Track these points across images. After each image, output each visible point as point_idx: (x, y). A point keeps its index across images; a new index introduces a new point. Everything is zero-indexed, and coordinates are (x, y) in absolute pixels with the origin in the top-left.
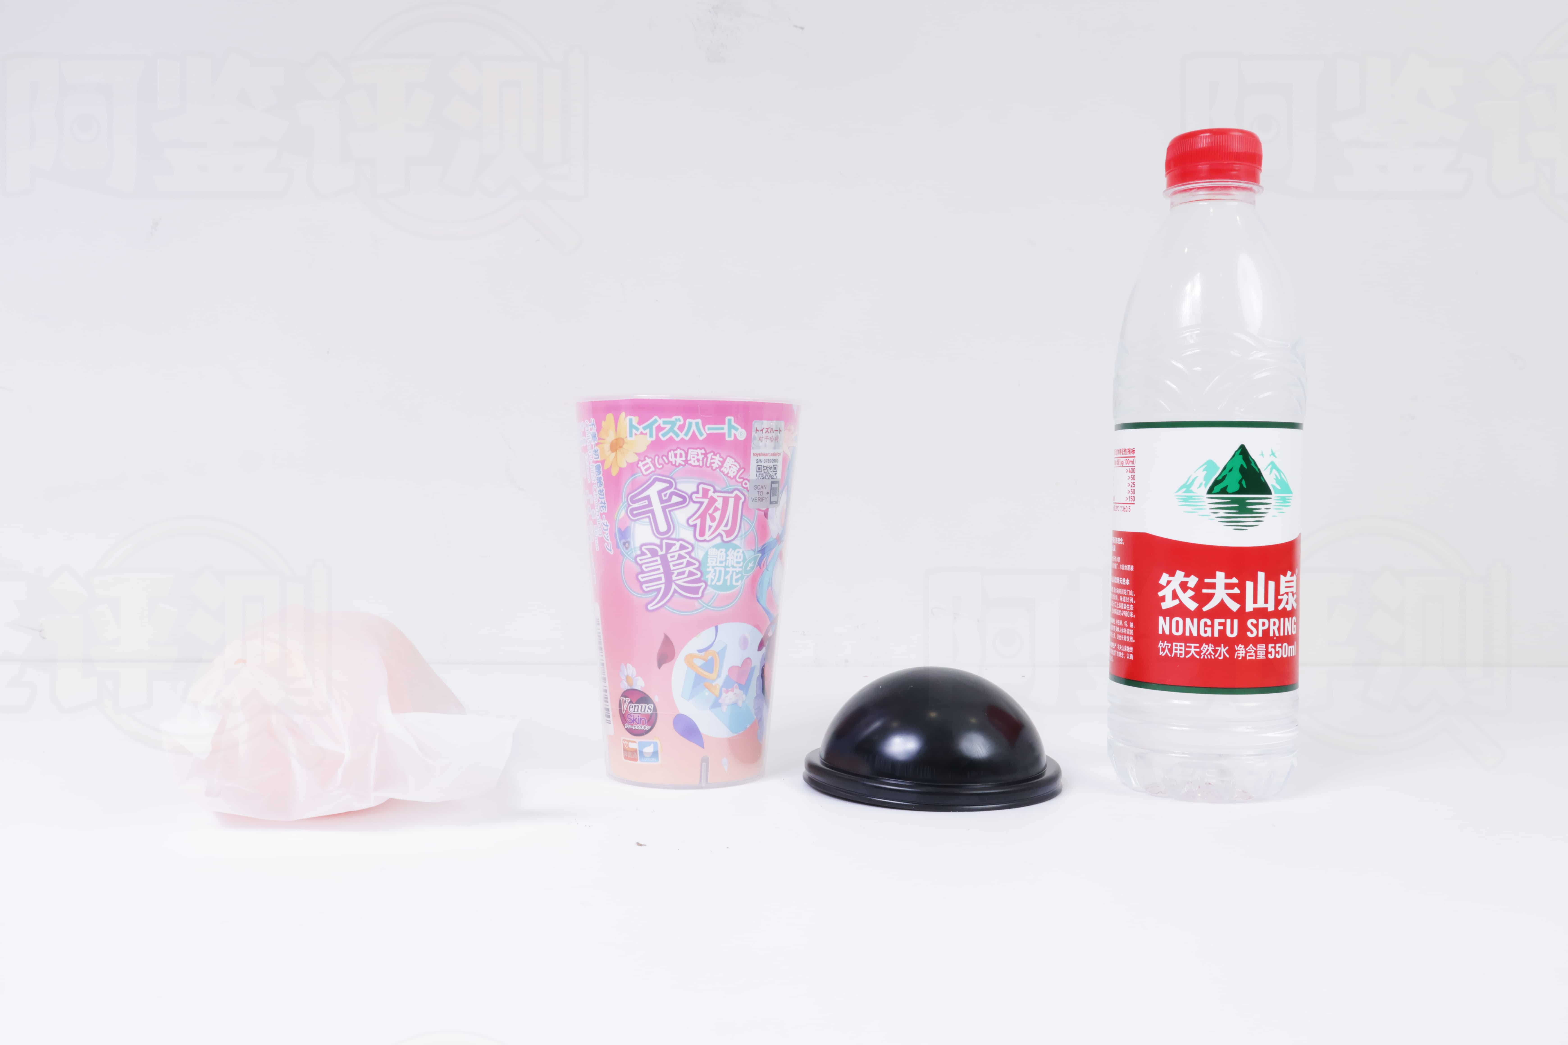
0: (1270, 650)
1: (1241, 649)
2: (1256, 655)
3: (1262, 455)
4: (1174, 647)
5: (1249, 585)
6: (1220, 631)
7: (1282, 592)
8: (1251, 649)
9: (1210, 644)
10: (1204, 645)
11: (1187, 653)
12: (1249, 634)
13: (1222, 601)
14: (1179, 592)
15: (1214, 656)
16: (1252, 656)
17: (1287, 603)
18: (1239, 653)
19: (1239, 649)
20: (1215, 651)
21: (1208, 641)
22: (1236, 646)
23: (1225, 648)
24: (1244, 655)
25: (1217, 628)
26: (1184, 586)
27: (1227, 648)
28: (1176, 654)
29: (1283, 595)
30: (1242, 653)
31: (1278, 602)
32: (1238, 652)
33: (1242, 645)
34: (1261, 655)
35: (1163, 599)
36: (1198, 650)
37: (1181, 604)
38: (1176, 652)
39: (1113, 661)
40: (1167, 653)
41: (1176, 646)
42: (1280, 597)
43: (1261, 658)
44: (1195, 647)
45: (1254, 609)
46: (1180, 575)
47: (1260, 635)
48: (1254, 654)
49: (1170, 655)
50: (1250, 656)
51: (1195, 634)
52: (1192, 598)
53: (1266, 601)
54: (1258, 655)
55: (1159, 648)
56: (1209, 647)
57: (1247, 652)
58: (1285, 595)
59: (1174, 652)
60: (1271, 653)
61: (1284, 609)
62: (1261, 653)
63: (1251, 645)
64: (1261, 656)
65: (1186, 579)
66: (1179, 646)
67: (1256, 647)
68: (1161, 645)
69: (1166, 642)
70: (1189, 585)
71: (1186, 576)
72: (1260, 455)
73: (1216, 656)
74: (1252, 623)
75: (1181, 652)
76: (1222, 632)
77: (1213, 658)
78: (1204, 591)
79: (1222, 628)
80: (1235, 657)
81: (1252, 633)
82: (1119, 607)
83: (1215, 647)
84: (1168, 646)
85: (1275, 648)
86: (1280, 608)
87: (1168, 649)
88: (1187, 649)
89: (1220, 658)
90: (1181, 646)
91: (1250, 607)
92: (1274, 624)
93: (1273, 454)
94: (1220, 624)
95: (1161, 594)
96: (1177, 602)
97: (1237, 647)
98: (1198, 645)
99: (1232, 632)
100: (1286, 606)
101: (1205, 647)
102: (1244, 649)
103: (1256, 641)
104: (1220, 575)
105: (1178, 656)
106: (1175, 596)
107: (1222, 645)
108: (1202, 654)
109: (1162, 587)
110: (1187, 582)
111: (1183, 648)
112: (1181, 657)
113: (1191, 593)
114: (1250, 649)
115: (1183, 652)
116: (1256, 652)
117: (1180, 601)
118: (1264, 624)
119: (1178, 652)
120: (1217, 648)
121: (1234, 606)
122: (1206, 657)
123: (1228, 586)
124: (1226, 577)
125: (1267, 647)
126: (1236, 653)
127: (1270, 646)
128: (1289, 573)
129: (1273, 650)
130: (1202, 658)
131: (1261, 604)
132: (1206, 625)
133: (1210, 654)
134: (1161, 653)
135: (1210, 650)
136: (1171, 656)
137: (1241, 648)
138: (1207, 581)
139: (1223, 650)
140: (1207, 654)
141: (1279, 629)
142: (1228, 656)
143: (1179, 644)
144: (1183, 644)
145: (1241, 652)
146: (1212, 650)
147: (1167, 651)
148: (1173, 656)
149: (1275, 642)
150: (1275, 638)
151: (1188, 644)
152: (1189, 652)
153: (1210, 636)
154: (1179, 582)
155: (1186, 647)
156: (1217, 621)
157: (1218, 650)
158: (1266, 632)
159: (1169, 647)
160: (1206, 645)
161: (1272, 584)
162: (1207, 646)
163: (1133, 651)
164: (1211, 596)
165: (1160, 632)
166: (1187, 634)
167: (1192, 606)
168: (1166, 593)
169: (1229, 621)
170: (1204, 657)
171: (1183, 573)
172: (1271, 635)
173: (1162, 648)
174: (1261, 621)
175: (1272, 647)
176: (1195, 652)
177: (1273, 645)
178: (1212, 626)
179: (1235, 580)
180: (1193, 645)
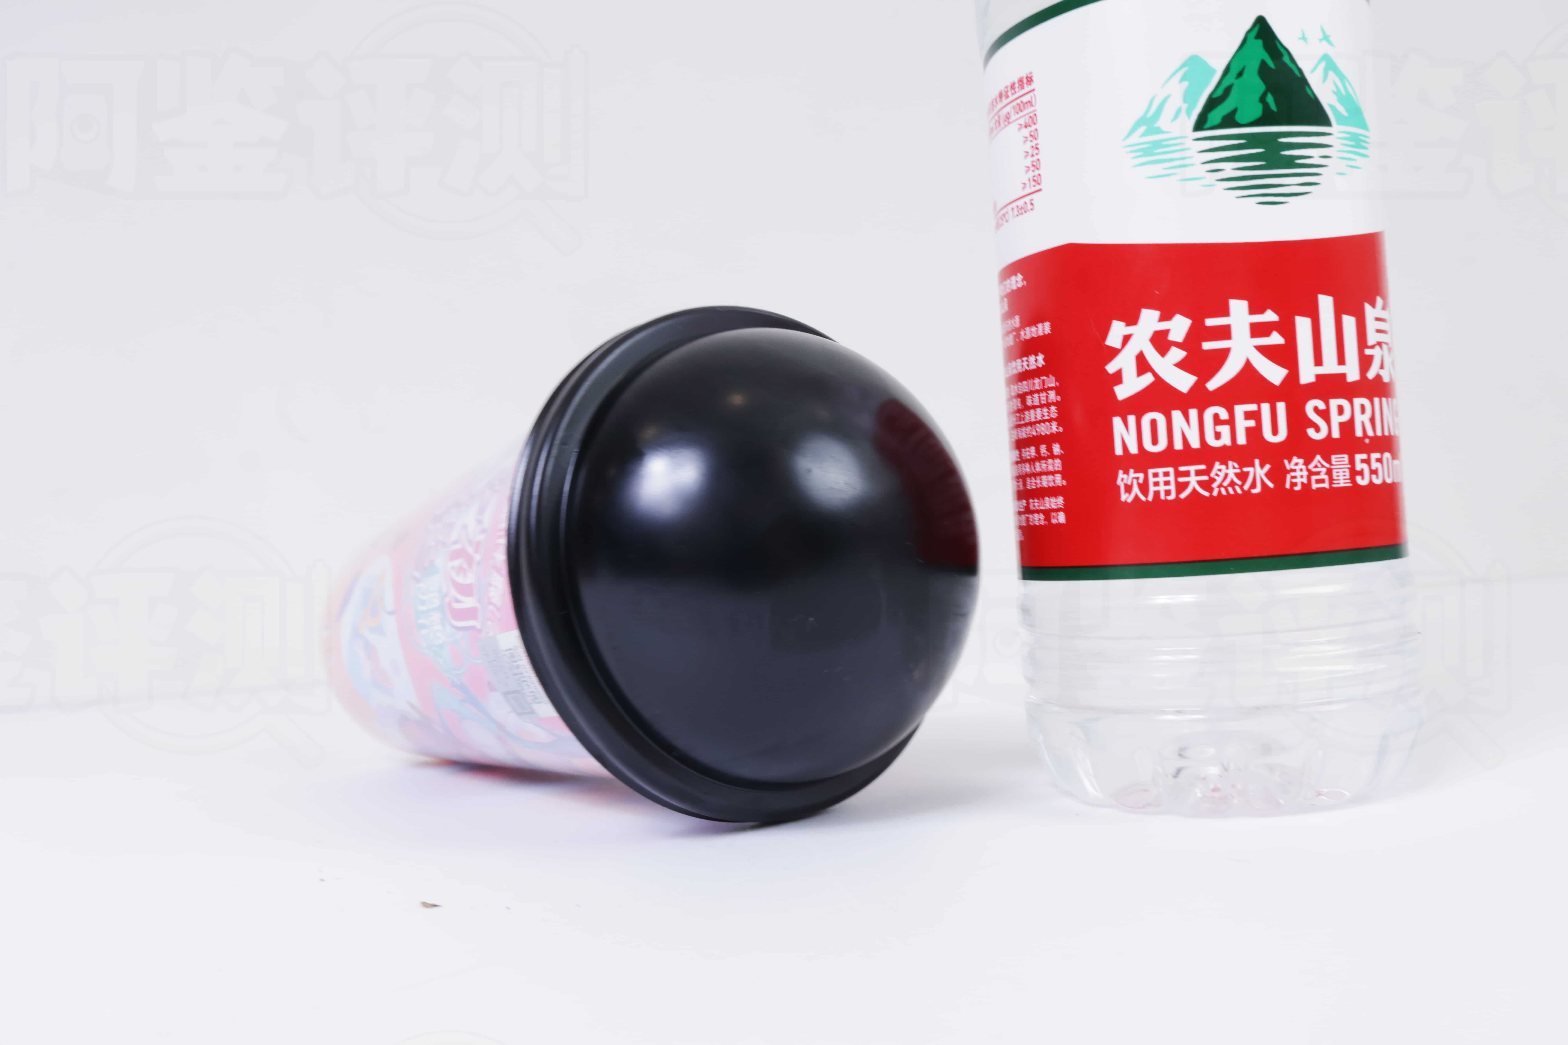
0: (1359, 466)
1: (1297, 468)
2: (1331, 480)
3: (1304, 38)
4: (1152, 480)
5: (1303, 325)
6: (1248, 430)
7: (1371, 342)
8: (1319, 465)
9: (1230, 463)
10: (1217, 465)
11: (1181, 487)
12: (1311, 432)
13: (1248, 365)
14: (1152, 356)
15: (1241, 487)
16: (1322, 481)
17: (1382, 367)
18: (1295, 477)
19: (1293, 467)
20: (1243, 476)
21: (1224, 455)
22: (1286, 462)
23: (1262, 466)
24: (1305, 480)
25: (1242, 425)
26: (1161, 342)
27: (1268, 467)
28: (1157, 493)
29: (1372, 347)
30: (1302, 477)
31: (1365, 362)
32: (1293, 474)
33: (1299, 457)
34: (1341, 478)
35: (1117, 377)
36: (1205, 478)
37: (1159, 381)
38: (1157, 488)
39: (1021, 533)
40: (1137, 497)
41: (1156, 475)
42: (1368, 352)
43: (1342, 485)
44: (1198, 473)
45: (1318, 377)
46: (1150, 319)
47: (1336, 434)
48: (1326, 477)
49: (1143, 498)
50: (1318, 481)
51: (1195, 444)
52: (1181, 365)
53: (1341, 360)
54: (1335, 477)
55: (1118, 487)
56: (1227, 468)
57: (1311, 473)
58: (1377, 348)
59: (1152, 489)
60: (1361, 473)
61: (1378, 377)
62: (1341, 474)
63: (1318, 458)
64: (1342, 481)
65: (1164, 326)
66: (1161, 475)
67: (1329, 461)
68: (1123, 478)
69: (1132, 471)
70: (1172, 337)
71: (1163, 319)
72: (1300, 39)
73: (1246, 487)
74: (1316, 409)
75: (1167, 488)
76: (1254, 433)
77: (1239, 491)
78: (1207, 346)
79: (1252, 423)
80: (1288, 486)
81: (1318, 429)
82: (1027, 421)
83: (1241, 468)
84: (1137, 478)
85: (1367, 461)
86: (1371, 375)
87: (1139, 485)
88: (1181, 480)
89: (1254, 491)
90: (1166, 474)
91: (1307, 374)
92: (1363, 410)
93: (1326, 38)
94: (1248, 415)
95: (1111, 368)
96: (1148, 379)
97: (1290, 462)
98: (1203, 467)
99: (1275, 431)
100: (1382, 372)
101: (1220, 470)
102: (1304, 467)
103: (1328, 448)
104: (1239, 308)
105: (1163, 497)
106: (1143, 365)
107: (1257, 462)
108: (1215, 485)
109: (1113, 353)
110: (1166, 332)
111: (1171, 478)
112: (1169, 498)
113: (1177, 354)
114: (1316, 467)
115: (1172, 487)
116: (1329, 472)
117: (1155, 374)
118: (1341, 410)
119: (1162, 488)
120: (1245, 469)
121: (1275, 374)
122: (1224, 492)
123: (1258, 330)
124: (1253, 311)
125: (1352, 462)
126: (1288, 477)
127: (1359, 457)
128: (1379, 301)
129: (1365, 467)
130: (1215, 493)
131: (1330, 366)
132: (1217, 420)
133: (1232, 484)
134: (1125, 497)
135: (1232, 476)
136: (1147, 500)
137: (1296, 464)
138: (1210, 322)
139: (1259, 472)
140: (1225, 484)
141: (1372, 420)
142: (1271, 485)
143: (1160, 471)
144: (1171, 470)
145: (1298, 474)
146: (1236, 475)
147: (1136, 490)
148: (1150, 498)
149: (1368, 450)
150: (1367, 441)
151: (1182, 469)
152: (1187, 484)
153: (1228, 443)
154: (1150, 334)
155: (1178, 474)
156: (1240, 410)
157: (1247, 473)
158: (1347, 427)
159: (1141, 481)
160: (1221, 464)
161: (1349, 322)
162: (1223, 467)
163: (1064, 505)
164: (1224, 354)
165: (1119, 451)
166: (1178, 445)
167: (1183, 382)
168: (1124, 363)
169: (1266, 408)
170: (1220, 492)
171: (1156, 314)
172: (1359, 433)
173: (1126, 485)
174: (1334, 403)
175: (1363, 461)
176: (1200, 483)
177: (1364, 456)
178: (1231, 422)
179: (1270, 316)
180: (1192, 469)
